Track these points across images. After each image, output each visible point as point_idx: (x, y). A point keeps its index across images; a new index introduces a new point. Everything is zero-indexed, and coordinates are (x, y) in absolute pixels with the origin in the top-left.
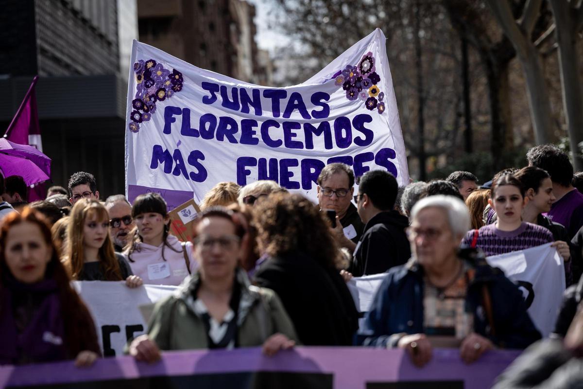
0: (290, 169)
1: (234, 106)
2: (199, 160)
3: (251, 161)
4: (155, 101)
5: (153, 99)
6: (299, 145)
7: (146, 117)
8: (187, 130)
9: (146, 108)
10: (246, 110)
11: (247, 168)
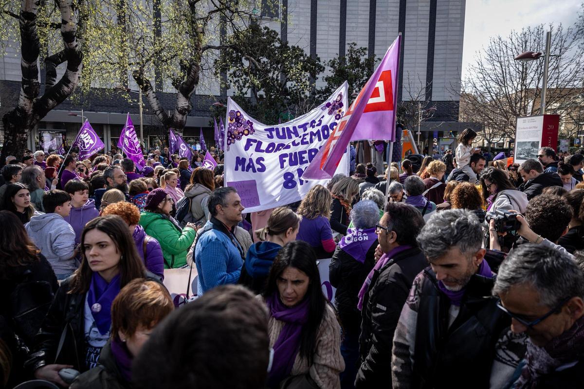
0: (303, 155)
1: (284, 137)
2: (261, 162)
3: (285, 155)
4: (243, 135)
5: (241, 134)
6: (307, 143)
7: (233, 141)
8: (258, 149)
9: (233, 136)
10: (290, 137)
11: (284, 159)
